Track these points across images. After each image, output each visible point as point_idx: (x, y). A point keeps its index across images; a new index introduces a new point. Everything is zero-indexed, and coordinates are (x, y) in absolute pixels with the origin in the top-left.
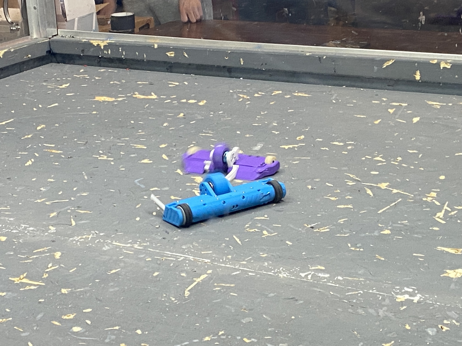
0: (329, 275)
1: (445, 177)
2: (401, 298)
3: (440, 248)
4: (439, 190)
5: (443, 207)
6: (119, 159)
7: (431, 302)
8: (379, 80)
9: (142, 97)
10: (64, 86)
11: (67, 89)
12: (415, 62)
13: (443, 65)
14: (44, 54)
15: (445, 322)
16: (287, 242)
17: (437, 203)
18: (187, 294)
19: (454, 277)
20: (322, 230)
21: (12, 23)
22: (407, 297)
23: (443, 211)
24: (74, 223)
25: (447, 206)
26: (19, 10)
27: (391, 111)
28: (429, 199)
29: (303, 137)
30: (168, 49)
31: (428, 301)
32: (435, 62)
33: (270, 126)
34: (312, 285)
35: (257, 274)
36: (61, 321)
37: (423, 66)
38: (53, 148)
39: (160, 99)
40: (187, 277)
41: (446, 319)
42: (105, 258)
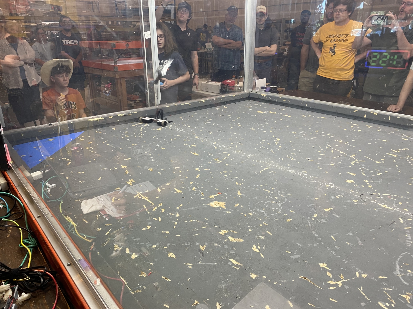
0: (307, 175)
1: (361, 150)
2: (328, 186)
3: (348, 173)
4: (357, 154)
6: (257, 130)
8: (351, 116)
9: (272, 113)
11: (250, 108)
12: (365, 112)
13: (374, 114)
14: (247, 97)
15: (339, 195)
16: (298, 163)
17: (354, 158)
18: (261, 172)
19: (349, 182)
20: (311, 161)
21: (239, 87)
22: (330, 185)
23: (355, 161)
24: (237, 147)
25: (357, 160)
26: (243, 83)
27: (352, 127)
28: (352, 157)
29: (318, 131)
30: (284, 99)
31: (336, 188)
32: (372, 112)
33: (309, 126)
34: (301, 177)
35: (284, 170)
36: (223, 173)
37: (368, 113)
38: (239, 125)
39: (277, 114)
40: (263, 168)
41: (340, 194)
42: (242, 158)
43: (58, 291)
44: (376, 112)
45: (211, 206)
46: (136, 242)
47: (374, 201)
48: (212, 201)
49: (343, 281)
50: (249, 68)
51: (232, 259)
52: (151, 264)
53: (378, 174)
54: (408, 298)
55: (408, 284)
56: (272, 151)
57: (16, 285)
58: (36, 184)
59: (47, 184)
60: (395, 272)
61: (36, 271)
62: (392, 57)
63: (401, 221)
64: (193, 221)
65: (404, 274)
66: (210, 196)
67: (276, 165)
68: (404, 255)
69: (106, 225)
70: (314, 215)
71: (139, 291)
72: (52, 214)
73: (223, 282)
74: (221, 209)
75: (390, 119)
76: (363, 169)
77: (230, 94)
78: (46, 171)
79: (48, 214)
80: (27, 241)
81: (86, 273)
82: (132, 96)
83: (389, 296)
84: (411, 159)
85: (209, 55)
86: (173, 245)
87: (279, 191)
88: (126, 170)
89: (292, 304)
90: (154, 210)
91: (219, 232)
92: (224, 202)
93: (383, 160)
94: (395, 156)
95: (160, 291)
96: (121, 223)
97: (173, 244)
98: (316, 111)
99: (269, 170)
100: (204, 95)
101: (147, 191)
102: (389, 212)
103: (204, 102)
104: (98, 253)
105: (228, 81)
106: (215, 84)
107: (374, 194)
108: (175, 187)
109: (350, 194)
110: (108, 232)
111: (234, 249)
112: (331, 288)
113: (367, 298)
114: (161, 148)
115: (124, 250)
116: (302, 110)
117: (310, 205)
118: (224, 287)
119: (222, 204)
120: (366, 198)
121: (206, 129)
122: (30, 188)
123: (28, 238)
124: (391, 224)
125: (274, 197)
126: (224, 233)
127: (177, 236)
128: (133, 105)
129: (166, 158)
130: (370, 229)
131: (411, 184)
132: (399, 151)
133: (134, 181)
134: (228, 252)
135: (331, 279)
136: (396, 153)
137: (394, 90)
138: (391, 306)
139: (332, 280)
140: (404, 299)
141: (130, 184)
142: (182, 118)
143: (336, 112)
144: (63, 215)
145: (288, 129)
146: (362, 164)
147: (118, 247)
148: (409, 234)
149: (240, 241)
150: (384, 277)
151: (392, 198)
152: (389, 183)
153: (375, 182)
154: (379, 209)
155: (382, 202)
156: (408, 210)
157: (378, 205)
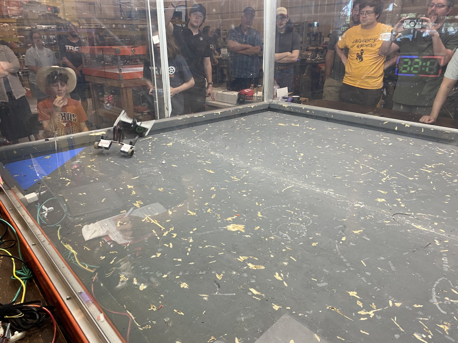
0: (334, 193)
1: (393, 166)
2: (357, 205)
3: (379, 190)
4: (388, 170)
6: (279, 144)
8: (381, 128)
9: (294, 125)
10: (270, 119)
11: (271, 120)
12: (396, 123)
13: (406, 125)
14: (267, 108)
15: (369, 216)
16: (324, 180)
17: (385, 175)
18: (283, 191)
19: (380, 201)
20: (338, 178)
21: (258, 97)
22: (359, 205)
23: (386, 178)
24: (256, 163)
25: (388, 176)
26: (262, 93)
27: (382, 140)
28: (383, 173)
29: (345, 145)
30: (307, 110)
31: (366, 208)
32: (404, 124)
33: (335, 140)
34: (327, 195)
35: (309, 189)
36: (241, 192)
37: (399, 125)
38: (259, 138)
39: (300, 126)
40: (285, 186)
41: (370, 215)
42: (262, 175)
43: (56, 328)
44: (408, 124)
45: (228, 229)
46: (145, 271)
47: (408, 222)
48: (229, 224)
49: (375, 311)
50: (269, 76)
51: (252, 289)
52: (162, 296)
53: (411, 192)
54: (446, 328)
55: (446, 313)
56: (295, 167)
57: (8, 323)
58: (31, 207)
59: (44, 207)
60: (431, 300)
61: (31, 307)
62: (424, 64)
63: (437, 243)
64: (209, 247)
65: (441, 302)
66: (227, 218)
67: (299, 183)
68: (441, 281)
69: (110, 252)
70: (342, 238)
71: (148, 326)
72: (49, 241)
73: (242, 314)
74: (239, 232)
75: (423, 131)
76: (395, 186)
77: (249, 105)
78: (42, 193)
79: (44, 241)
80: (21, 272)
81: (87, 307)
82: (140, 107)
83: (425, 326)
84: (447, 175)
85: (224, 62)
86: (186, 274)
87: (303, 212)
88: (133, 191)
89: (319, 338)
90: (165, 235)
91: (238, 259)
92: (243, 224)
93: (416, 176)
94: (429, 172)
95: (172, 326)
96: (128, 250)
97: (187, 272)
98: (342, 123)
99: (292, 188)
100: (219, 106)
101: (157, 214)
102: (424, 234)
103: (220, 114)
104: (102, 284)
105: (246, 91)
106: (231, 94)
107: (407, 213)
108: (188, 208)
109: (380, 214)
110: (113, 261)
111: (255, 277)
112: (362, 319)
113: (402, 329)
114: (172, 165)
115: (131, 281)
116: (327, 122)
117: (337, 227)
118: (243, 321)
119: (241, 228)
120: (399, 219)
121: (222, 143)
122: (23, 212)
123: (22, 269)
124: (426, 247)
125: (298, 218)
126: (243, 260)
127: (191, 263)
128: (140, 118)
129: (177, 177)
130: (404, 253)
131: (447, 202)
132: (433, 167)
133: (142, 203)
134: (248, 281)
135: (361, 309)
136: (430, 168)
137: (427, 99)
138: (427, 337)
139: (363, 310)
140: (442, 330)
141: (137, 206)
142: (195, 132)
143: (364, 124)
144: (61, 242)
145: (312, 143)
146: (394, 181)
147: (124, 278)
148: (446, 258)
149: (261, 269)
150: (419, 306)
151: (426, 218)
152: (423, 202)
153: (408, 200)
154: (413, 230)
155: (415, 223)
156: (444, 231)
157: (412, 226)
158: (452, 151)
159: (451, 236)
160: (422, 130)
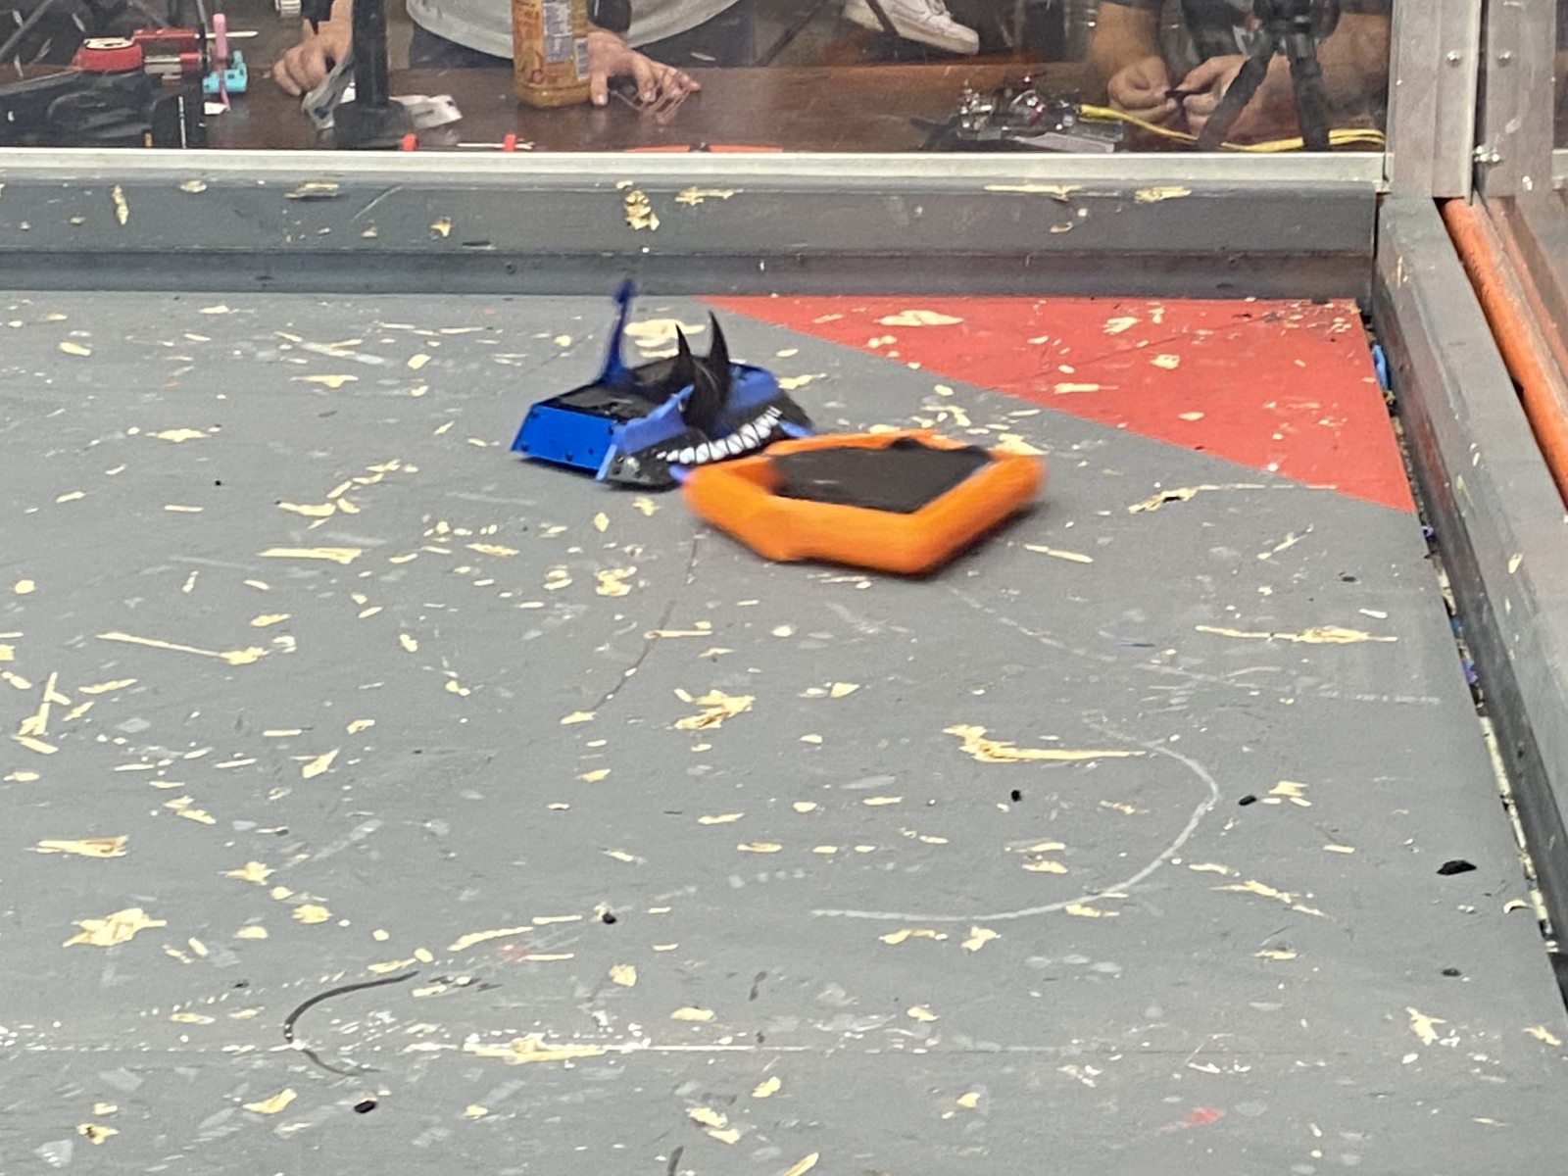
1: (35, 585)
3: (48, 846)
4: (19, 634)
5: (42, 695)
7: (43, 1048)
15: (101, 1109)
17: (21, 683)
19: (111, 942)
23: (45, 709)
25: (56, 690)
31: (32, 1047)
41: (101, 1097)
47: (426, 1041)
53: (309, 772)
63: (717, 1125)
75: (123, 214)
76: (154, 760)
84: (477, 547)
93: (263, 621)
94: (346, 556)
107: (380, 969)
109: (183, 1056)
120: (349, 1039)
131: (599, 775)
132: (343, 504)
136: (333, 523)
146: (125, 719)
151: (534, 950)
152: (440, 827)
153: (325, 853)
154: (501, 1094)
155: (482, 1026)
156: (706, 1015)
157: (476, 1060)
158: (409, 345)
159: (773, 1029)
160: (116, 206)
